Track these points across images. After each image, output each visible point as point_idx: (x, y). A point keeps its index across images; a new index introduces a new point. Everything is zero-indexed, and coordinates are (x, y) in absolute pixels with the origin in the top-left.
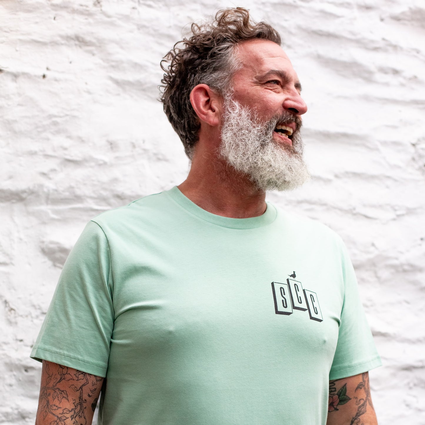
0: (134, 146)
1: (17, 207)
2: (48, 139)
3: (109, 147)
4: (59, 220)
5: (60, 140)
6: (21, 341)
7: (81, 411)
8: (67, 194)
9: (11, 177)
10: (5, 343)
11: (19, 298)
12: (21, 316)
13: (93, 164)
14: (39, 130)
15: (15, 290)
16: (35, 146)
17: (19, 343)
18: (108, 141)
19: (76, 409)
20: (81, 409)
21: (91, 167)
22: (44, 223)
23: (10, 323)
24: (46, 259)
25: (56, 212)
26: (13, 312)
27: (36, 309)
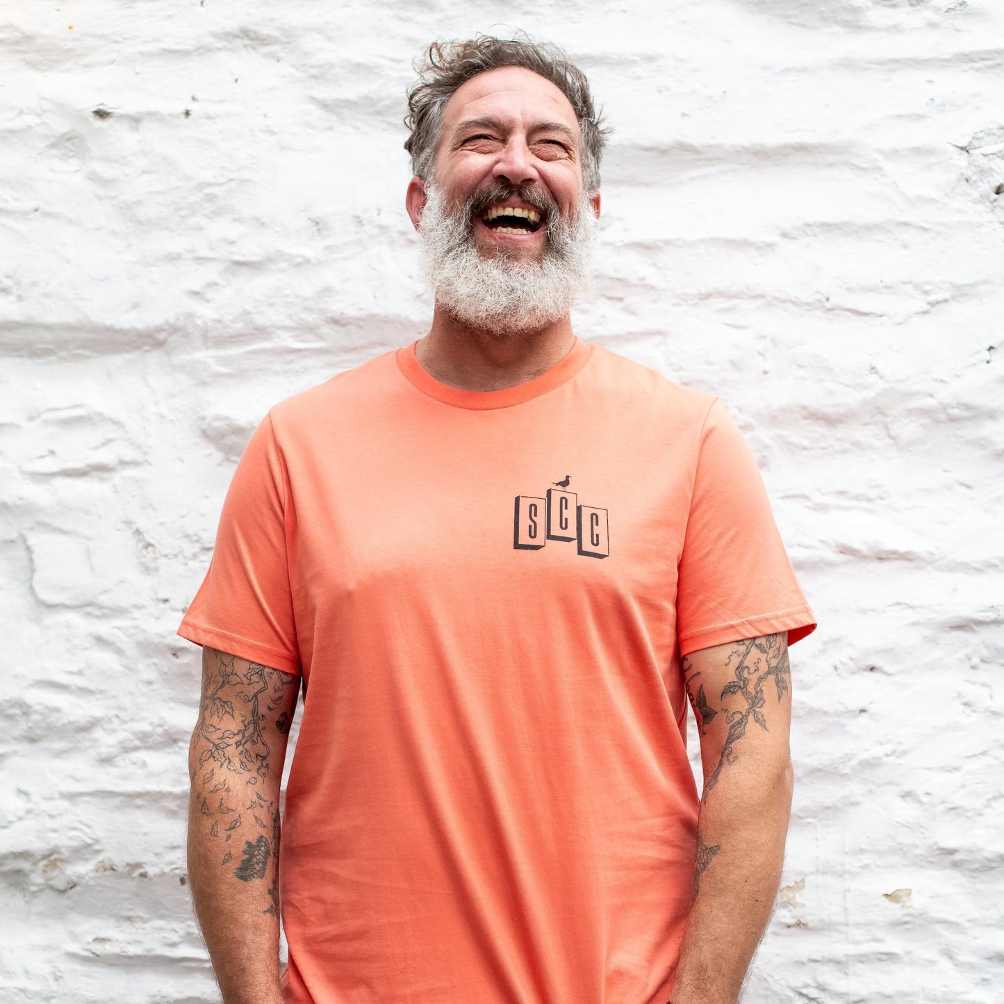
0: (359, 221)
1: (154, 358)
2: (200, 229)
3: (314, 229)
4: (229, 376)
5: (223, 228)
6: (166, 601)
7: (256, 733)
8: (240, 326)
9: (135, 306)
10: (137, 607)
11: (162, 524)
12: (165, 556)
13: (284, 265)
14: (183, 213)
15: (154, 509)
16: (176, 244)
17: (162, 605)
18: (310, 219)
19: (246, 730)
20: (255, 730)
21: (282, 271)
22: (203, 384)
23: (147, 570)
24: (211, 449)
25: (224, 361)
26: (150, 549)
27: (192, 542)
